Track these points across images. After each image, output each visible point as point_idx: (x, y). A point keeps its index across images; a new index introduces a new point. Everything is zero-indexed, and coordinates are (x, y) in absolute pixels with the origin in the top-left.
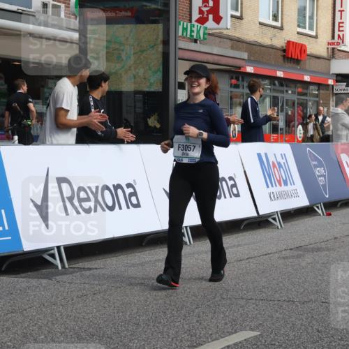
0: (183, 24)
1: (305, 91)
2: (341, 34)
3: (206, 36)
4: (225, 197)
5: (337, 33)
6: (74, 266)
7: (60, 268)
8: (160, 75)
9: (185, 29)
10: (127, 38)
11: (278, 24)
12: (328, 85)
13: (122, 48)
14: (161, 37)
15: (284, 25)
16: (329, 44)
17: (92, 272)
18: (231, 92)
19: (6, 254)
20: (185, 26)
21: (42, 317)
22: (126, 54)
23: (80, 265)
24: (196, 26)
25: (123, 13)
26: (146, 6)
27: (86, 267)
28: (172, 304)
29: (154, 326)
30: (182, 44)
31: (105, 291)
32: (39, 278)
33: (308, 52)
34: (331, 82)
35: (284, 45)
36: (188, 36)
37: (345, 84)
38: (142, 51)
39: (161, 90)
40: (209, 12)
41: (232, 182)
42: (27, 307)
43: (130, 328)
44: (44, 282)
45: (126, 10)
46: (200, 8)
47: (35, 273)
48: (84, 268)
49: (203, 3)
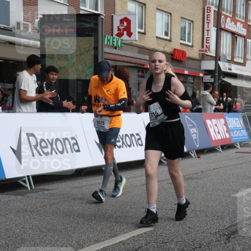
0: (108, 37)
1: (185, 80)
2: (208, 45)
3: (122, 45)
4: (134, 146)
5: (205, 44)
6: (38, 188)
7: (29, 189)
8: (92, 70)
9: (109, 40)
11: (168, 38)
12: (200, 77)
14: (93, 45)
15: (172, 38)
16: (200, 51)
17: (49, 191)
18: (139, 80)
21: (18, 219)
23: (42, 187)
24: (116, 39)
26: (83, 25)
27: (46, 188)
28: (100, 211)
29: (88, 224)
30: (106, 50)
31: (58, 203)
32: (16, 195)
33: (187, 56)
34: (201, 75)
35: (172, 51)
36: (111, 44)
37: (210, 76)
38: (81, 54)
40: (124, 30)
41: (138, 137)
43: (73, 225)
44: (19, 197)
46: (118, 27)
47: (14, 192)
48: (44, 189)
49: (120, 23)
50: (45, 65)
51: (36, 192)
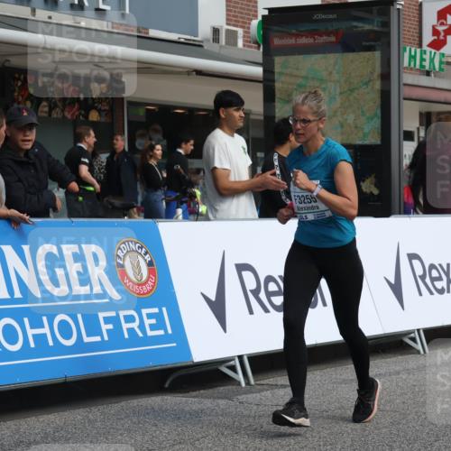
0: (410, 50)
3: (443, 66)
6: (262, 382)
7: (243, 384)
8: (377, 123)
9: (412, 58)
10: (331, 73)
13: (323, 86)
14: (378, 70)
19: (169, 366)
20: (413, 53)
22: (330, 93)
23: (271, 381)
24: (428, 53)
25: (324, 39)
26: (356, 27)
27: (279, 383)
28: (402, 434)
30: (408, 78)
32: (214, 398)
36: (418, 66)
38: (352, 91)
39: (379, 142)
40: (447, 32)
42: (200, 436)
44: (222, 403)
45: (328, 34)
46: (433, 27)
47: (209, 392)
48: (276, 385)
49: (439, 19)
50: (274, 117)
51: (260, 391)
